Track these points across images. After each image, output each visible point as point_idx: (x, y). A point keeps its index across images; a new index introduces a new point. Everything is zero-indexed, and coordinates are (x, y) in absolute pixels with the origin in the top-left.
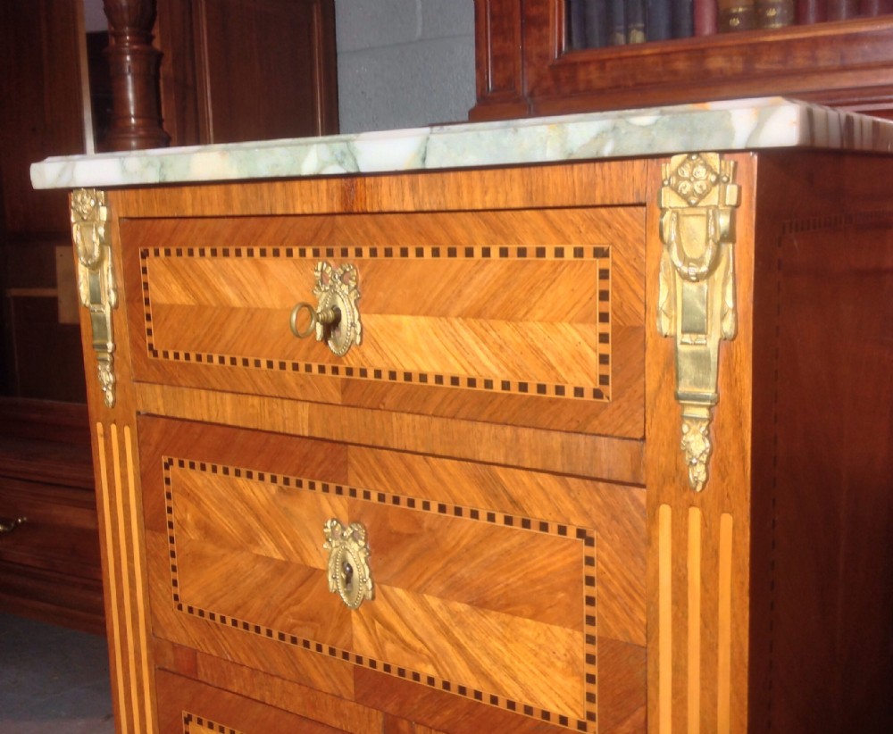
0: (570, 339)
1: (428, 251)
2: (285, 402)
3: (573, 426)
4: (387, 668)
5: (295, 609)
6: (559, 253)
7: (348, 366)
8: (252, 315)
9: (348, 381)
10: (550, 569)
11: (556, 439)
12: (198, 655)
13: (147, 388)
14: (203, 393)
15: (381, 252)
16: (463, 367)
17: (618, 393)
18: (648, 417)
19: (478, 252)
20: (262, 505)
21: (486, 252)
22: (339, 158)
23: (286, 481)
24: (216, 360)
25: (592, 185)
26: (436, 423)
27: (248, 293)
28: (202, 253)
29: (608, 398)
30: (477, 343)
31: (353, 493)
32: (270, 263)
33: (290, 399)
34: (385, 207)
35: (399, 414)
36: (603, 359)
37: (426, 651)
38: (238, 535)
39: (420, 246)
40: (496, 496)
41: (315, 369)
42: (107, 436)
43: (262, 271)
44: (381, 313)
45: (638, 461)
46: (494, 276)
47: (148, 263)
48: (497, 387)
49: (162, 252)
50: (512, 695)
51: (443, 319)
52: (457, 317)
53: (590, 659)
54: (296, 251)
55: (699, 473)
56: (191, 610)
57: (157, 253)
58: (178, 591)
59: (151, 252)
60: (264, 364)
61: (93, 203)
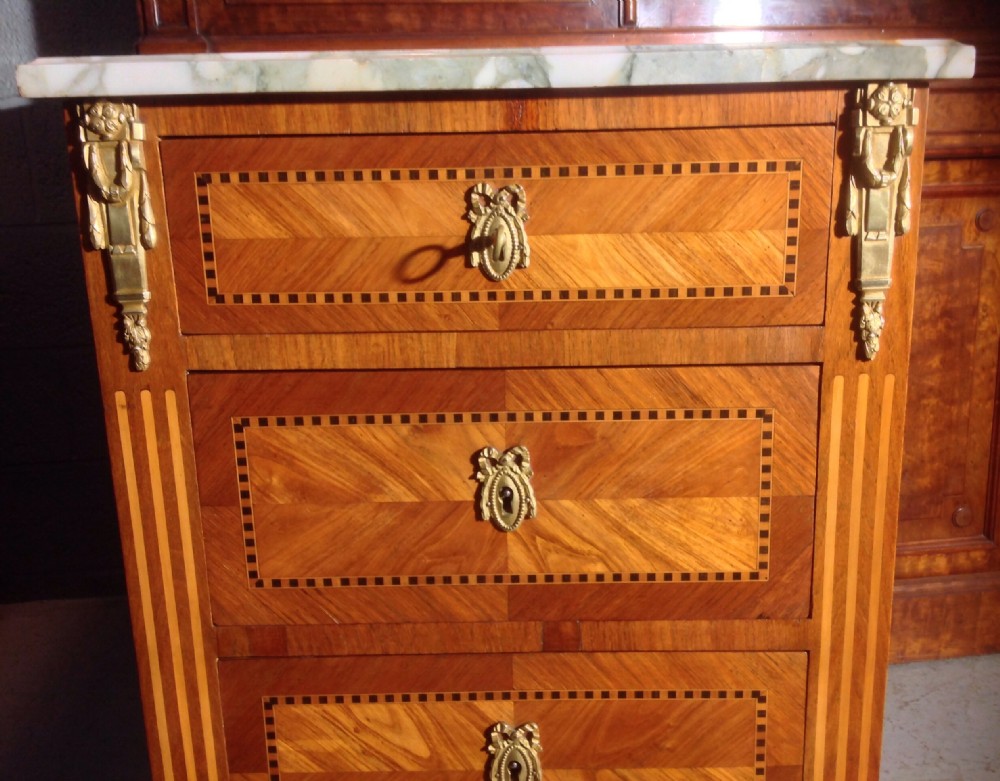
0: (759, 244)
1: (611, 169)
2: (424, 335)
3: (758, 321)
4: (549, 578)
5: (434, 548)
6: (752, 167)
7: (508, 289)
8: (378, 245)
9: (508, 306)
10: (728, 450)
11: (742, 334)
12: (288, 630)
13: (207, 341)
14: (301, 338)
15: (554, 170)
16: (646, 278)
17: (802, 289)
18: (828, 305)
19: (667, 169)
20: (389, 450)
21: (677, 169)
22: (525, 72)
23: (423, 419)
24: (320, 298)
25: (788, 106)
26: (616, 334)
27: (372, 220)
28: (301, 177)
29: (792, 293)
30: (663, 255)
31: (512, 417)
32: (405, 186)
33: (429, 331)
34: (562, 126)
35: (571, 332)
36: (790, 260)
37: (595, 551)
38: (352, 487)
39: (603, 164)
40: (677, 395)
41: (465, 297)
42: (133, 407)
43: (394, 196)
44: (552, 234)
45: (817, 344)
46: (685, 190)
47: (209, 190)
48: (682, 295)
49: (234, 177)
50: (686, 567)
51: (626, 235)
52: (642, 232)
53: (764, 518)
54: (442, 173)
55: (875, 345)
56: (277, 583)
57: (225, 179)
58: (256, 566)
59: (216, 177)
60: (393, 297)
61: (123, 118)
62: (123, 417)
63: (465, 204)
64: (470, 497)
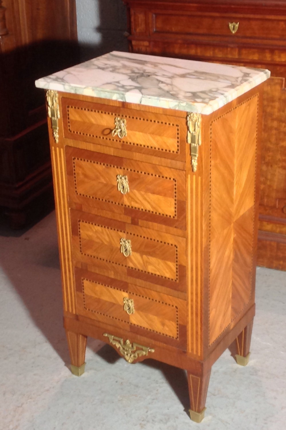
0: (172, 141)
1: (142, 119)
3: (172, 158)
4: (132, 207)
5: (109, 194)
6: (169, 124)
7: (123, 141)
9: (123, 144)
10: (168, 186)
11: (169, 161)
12: (82, 205)
13: (69, 140)
14: (85, 143)
15: (131, 117)
16: (150, 144)
17: (181, 153)
19: (153, 121)
20: (101, 170)
21: (155, 121)
22: (121, 98)
23: (107, 165)
24: (88, 135)
25: (176, 112)
26: (144, 155)
27: (98, 121)
28: (85, 109)
29: (179, 153)
30: (153, 140)
31: (124, 169)
32: (104, 115)
33: (108, 146)
34: (133, 108)
35: (135, 152)
36: (178, 146)
37: (141, 203)
38: (94, 177)
40: (157, 171)
41: (115, 141)
42: (55, 150)
43: (101, 116)
44: (131, 130)
45: (184, 166)
46: (156, 126)
47: (69, 109)
48: (157, 149)
50: (160, 212)
51: (145, 133)
52: (148, 134)
53: (175, 204)
54: (110, 113)
55: (195, 169)
56: (80, 194)
57: (72, 107)
58: (77, 190)
59: (70, 107)
60: (102, 138)
61: (54, 93)
62: (53, 152)
63: (114, 121)
64: (116, 185)
